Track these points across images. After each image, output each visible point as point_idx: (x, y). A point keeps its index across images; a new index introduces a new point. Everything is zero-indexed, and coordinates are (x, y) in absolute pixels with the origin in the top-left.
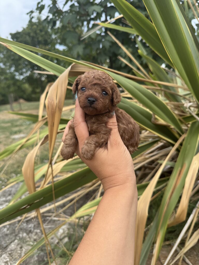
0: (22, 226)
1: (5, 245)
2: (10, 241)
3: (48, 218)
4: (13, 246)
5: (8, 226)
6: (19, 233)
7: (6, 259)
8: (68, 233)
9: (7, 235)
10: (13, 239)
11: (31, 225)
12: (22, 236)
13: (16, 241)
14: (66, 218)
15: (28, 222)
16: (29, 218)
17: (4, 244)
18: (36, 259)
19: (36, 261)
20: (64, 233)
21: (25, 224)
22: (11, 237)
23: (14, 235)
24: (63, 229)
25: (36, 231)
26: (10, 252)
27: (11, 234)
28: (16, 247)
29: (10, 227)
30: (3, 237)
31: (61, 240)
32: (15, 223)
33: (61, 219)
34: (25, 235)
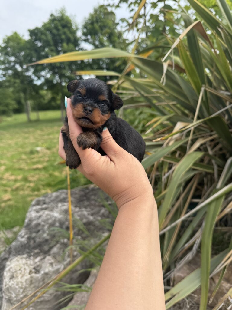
1: (46, 249)
2: (51, 246)
4: (55, 250)
6: (60, 239)
9: (47, 241)
10: (55, 243)
12: (63, 241)
22: (52, 242)
25: (77, 237)
26: (53, 255)
27: (52, 239)
28: (58, 250)
29: (49, 233)
30: (44, 242)
34: (66, 240)
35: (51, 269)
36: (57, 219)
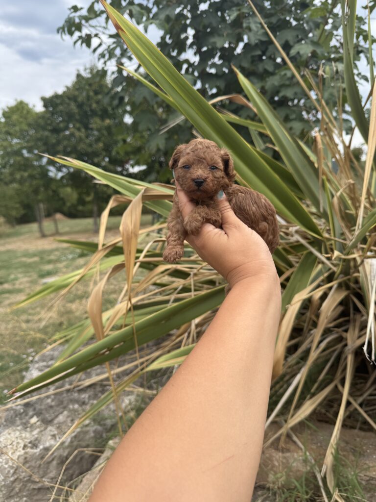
0: (72, 397)
1: (49, 419)
2: (56, 414)
3: (108, 387)
4: (61, 418)
5: (53, 397)
6: (68, 404)
7: (53, 431)
8: (135, 405)
9: (51, 407)
10: (61, 410)
11: (84, 396)
12: (73, 407)
13: (65, 413)
14: (134, 388)
15: (81, 391)
16: (81, 387)
17: (49, 416)
18: (92, 435)
19: (92, 438)
20: (130, 404)
21: (76, 395)
22: (58, 409)
23: (61, 406)
24: (130, 400)
25: (91, 402)
26: (57, 425)
27: (58, 406)
28: (65, 419)
29: (55, 398)
30: (46, 409)
31: (125, 413)
32: (61, 393)
34: (76, 406)
35: (53, 443)
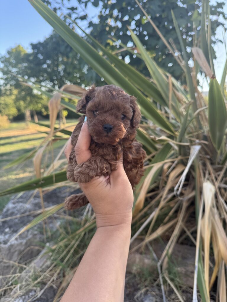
33: (61, 216)
35: (16, 242)
36: (28, 209)
